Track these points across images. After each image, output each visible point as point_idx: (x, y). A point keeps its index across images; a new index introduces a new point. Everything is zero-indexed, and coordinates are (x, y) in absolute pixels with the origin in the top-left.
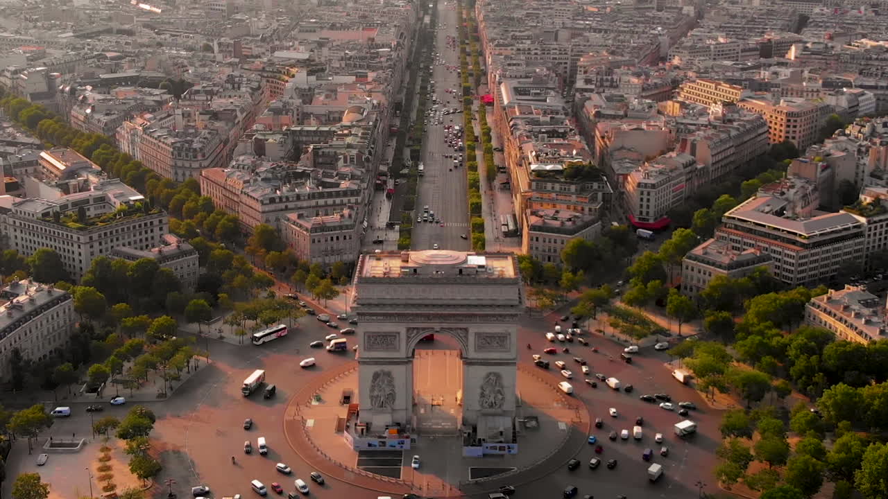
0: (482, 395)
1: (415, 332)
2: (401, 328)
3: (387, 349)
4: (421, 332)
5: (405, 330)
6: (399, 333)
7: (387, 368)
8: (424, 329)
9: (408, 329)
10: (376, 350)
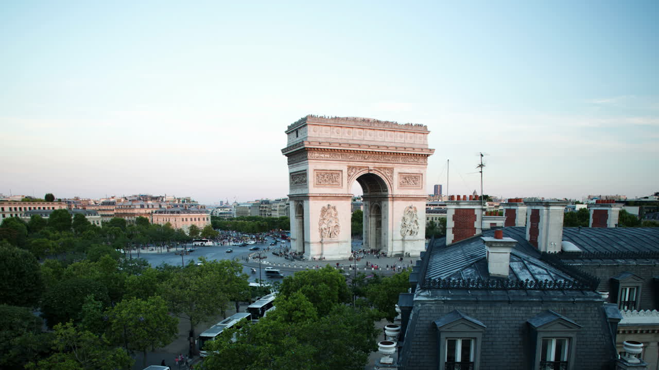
0: (404, 226)
1: (354, 170)
2: (343, 167)
3: (332, 186)
4: (358, 171)
5: (346, 168)
6: (342, 171)
7: (332, 203)
8: (360, 168)
9: (349, 168)
10: (325, 186)
